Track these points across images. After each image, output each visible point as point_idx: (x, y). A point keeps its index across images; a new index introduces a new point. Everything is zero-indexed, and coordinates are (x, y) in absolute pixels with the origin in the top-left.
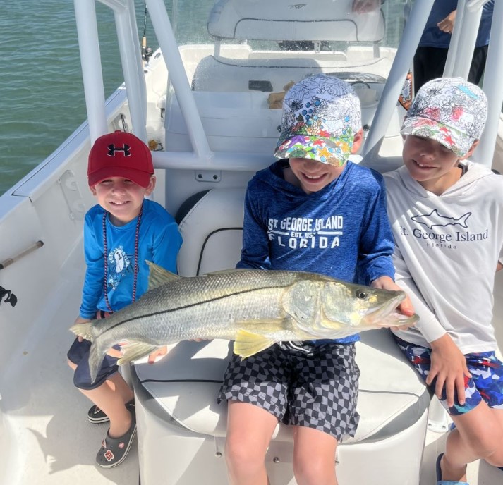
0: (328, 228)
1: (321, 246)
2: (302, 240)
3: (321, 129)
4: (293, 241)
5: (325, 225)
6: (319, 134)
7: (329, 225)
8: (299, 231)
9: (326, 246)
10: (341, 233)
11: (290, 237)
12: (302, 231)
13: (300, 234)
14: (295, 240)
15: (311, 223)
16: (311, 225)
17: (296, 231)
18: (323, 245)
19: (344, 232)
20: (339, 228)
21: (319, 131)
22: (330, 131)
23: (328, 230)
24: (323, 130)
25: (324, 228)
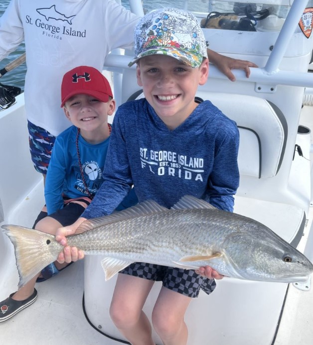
0: (191, 166)
1: (186, 178)
2: (170, 169)
3: (171, 39)
4: (161, 170)
5: (188, 163)
6: (169, 43)
7: (192, 164)
8: (165, 161)
9: (190, 178)
10: (203, 171)
11: (159, 166)
12: (168, 161)
13: (167, 163)
14: (163, 169)
15: (175, 155)
16: (175, 157)
17: (163, 161)
18: (188, 177)
19: (205, 170)
20: (200, 167)
21: (170, 42)
22: (180, 43)
23: (191, 168)
24: (173, 41)
25: (187, 165)
